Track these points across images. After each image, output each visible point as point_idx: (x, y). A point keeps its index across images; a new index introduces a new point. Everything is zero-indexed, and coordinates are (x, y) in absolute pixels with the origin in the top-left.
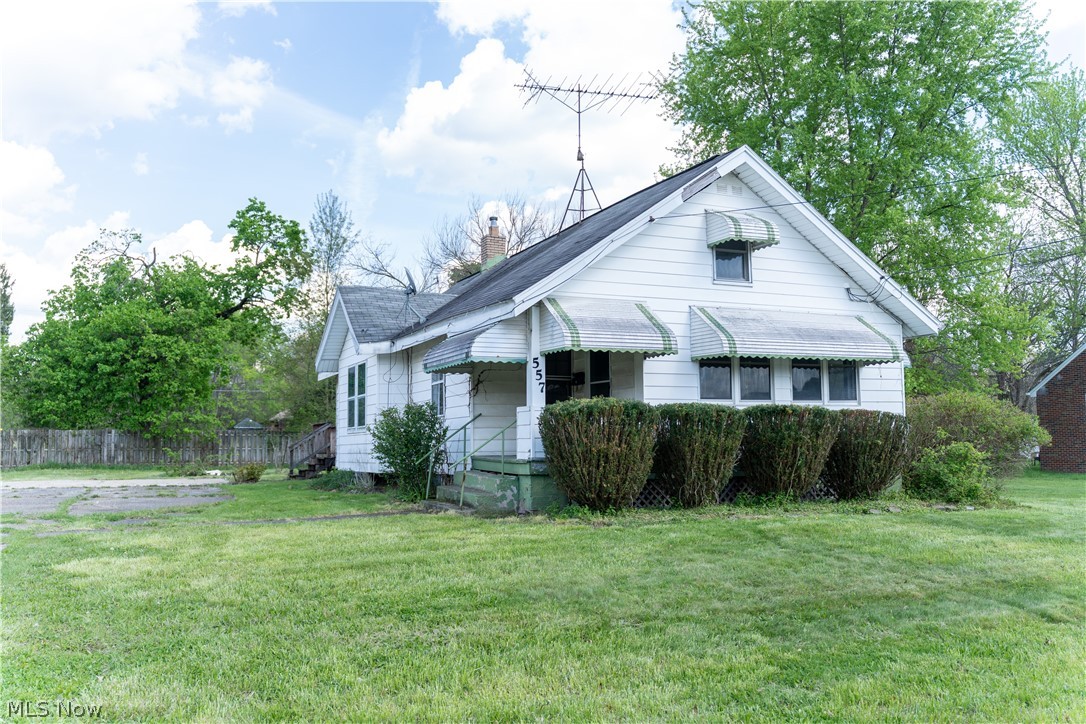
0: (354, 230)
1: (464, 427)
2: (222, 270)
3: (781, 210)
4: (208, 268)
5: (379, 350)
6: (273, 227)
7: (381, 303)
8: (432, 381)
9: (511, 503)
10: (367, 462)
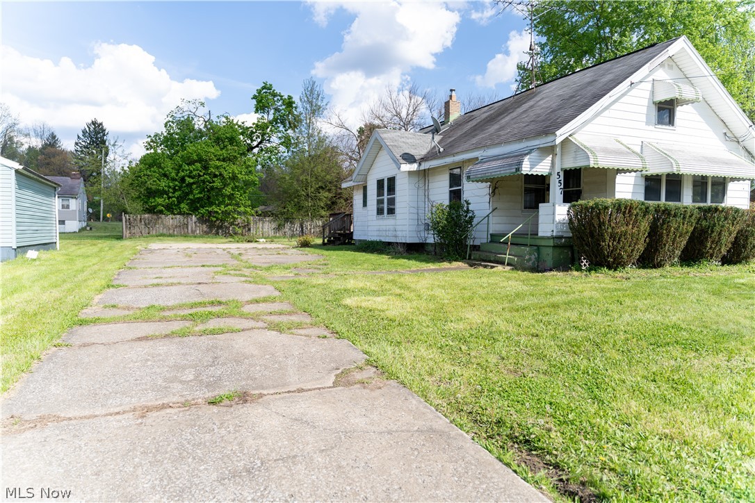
0: (325, 102)
1: (488, 216)
2: (248, 124)
3: (695, 81)
4: (239, 123)
5: (412, 168)
6: (276, 99)
7: (403, 140)
8: (450, 187)
9: (534, 263)
10: (396, 236)
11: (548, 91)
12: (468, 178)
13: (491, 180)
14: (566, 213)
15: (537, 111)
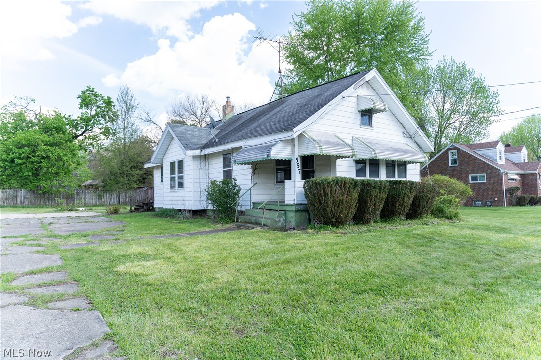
0: (137, 102)
1: (250, 189)
3: (383, 97)
5: (195, 153)
6: (97, 99)
7: (189, 132)
8: (224, 168)
9: (282, 224)
10: (184, 205)
11: (290, 101)
12: (235, 161)
13: (252, 163)
14: (303, 186)
15: (283, 114)
